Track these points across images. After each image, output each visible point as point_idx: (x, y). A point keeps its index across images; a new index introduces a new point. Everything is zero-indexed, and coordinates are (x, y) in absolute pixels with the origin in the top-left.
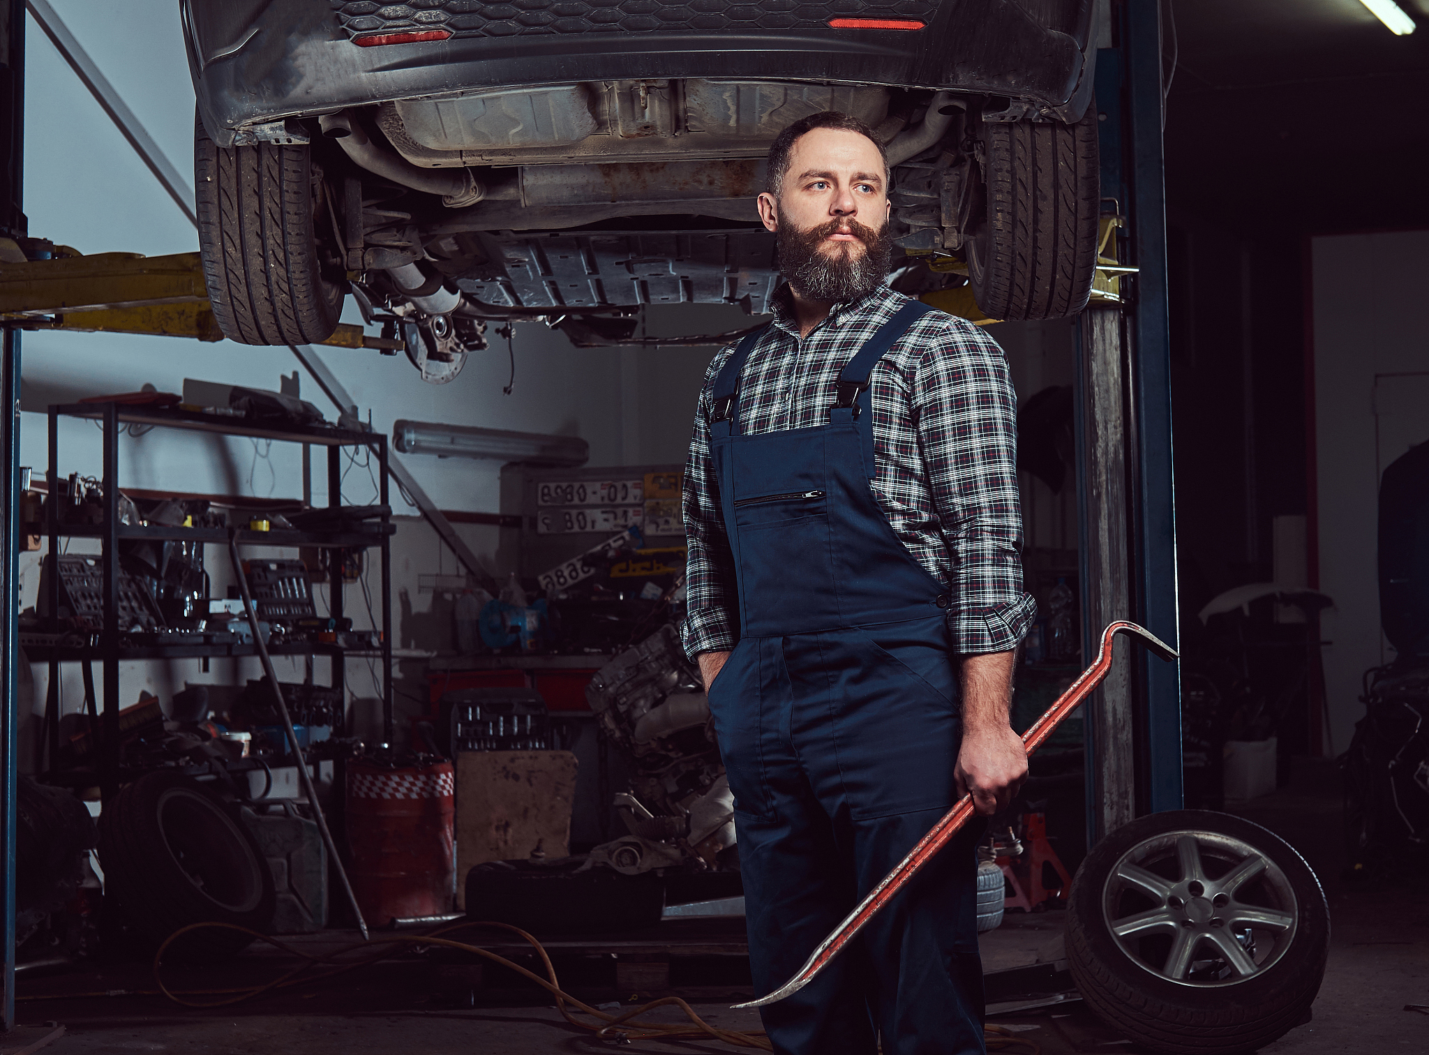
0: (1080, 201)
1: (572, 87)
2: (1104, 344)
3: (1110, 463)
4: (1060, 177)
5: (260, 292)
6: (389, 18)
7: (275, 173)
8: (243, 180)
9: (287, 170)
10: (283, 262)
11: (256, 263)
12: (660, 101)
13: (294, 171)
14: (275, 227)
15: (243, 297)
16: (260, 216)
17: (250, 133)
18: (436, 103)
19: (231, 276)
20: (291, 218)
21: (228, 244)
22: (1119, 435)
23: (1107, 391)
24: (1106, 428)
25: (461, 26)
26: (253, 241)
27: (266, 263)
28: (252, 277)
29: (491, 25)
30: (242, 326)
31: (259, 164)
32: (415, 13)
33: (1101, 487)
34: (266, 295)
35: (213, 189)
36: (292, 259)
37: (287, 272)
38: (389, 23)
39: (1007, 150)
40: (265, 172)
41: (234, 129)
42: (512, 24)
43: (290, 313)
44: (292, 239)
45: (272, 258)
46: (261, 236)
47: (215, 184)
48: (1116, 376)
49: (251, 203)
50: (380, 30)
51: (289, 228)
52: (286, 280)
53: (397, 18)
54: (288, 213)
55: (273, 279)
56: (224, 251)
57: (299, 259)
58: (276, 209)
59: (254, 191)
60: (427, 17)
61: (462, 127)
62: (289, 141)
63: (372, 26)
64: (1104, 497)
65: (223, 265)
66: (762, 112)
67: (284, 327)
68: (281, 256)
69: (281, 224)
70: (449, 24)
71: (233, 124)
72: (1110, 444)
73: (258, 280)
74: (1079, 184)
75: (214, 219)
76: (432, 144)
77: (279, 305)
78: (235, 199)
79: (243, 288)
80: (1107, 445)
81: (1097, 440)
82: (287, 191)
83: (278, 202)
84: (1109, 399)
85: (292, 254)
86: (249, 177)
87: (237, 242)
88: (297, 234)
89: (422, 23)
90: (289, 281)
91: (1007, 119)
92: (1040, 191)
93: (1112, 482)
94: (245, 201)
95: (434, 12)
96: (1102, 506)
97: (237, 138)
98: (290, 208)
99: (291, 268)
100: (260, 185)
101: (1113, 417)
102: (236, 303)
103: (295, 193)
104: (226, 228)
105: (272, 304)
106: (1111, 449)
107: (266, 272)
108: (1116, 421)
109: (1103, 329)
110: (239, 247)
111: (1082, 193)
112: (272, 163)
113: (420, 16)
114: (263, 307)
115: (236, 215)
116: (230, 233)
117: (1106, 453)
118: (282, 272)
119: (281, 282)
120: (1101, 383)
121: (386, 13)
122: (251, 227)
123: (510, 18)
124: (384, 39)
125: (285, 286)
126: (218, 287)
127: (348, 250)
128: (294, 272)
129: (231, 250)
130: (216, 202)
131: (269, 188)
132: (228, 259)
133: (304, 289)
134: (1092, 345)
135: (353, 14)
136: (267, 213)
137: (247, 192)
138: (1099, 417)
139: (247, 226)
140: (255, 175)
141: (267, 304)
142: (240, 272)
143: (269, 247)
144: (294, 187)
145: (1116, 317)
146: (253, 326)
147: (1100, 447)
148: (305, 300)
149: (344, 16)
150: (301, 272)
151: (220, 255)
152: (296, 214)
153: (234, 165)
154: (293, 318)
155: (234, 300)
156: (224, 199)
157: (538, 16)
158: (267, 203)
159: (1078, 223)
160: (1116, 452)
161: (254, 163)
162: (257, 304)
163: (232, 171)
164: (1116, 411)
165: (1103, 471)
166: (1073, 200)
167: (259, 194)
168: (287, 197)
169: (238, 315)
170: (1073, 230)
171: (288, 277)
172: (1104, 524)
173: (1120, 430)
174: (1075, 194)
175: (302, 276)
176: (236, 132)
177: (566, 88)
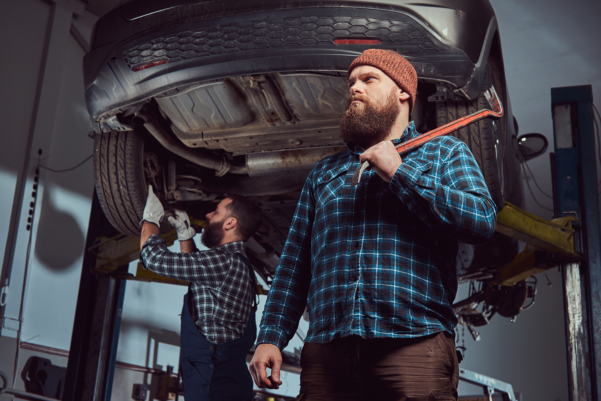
0: (482, 140)
1: (222, 82)
2: (572, 278)
3: (576, 334)
4: (471, 128)
5: (118, 201)
6: (144, 57)
7: (123, 146)
8: (110, 150)
9: (128, 145)
10: (125, 186)
11: (115, 187)
12: (270, 94)
13: (131, 145)
14: (121, 170)
15: (112, 203)
16: (116, 165)
17: (106, 124)
18: (170, 98)
19: (106, 193)
20: (128, 166)
21: (103, 178)
22: (581, 321)
23: (574, 300)
24: (574, 317)
25: (172, 56)
26: (112, 176)
27: (119, 187)
28: (114, 193)
29: (184, 54)
30: (116, 220)
31: (117, 143)
32: (153, 53)
33: (572, 345)
34: (121, 202)
35: (98, 154)
36: (129, 184)
37: (128, 190)
38: (144, 59)
39: (444, 117)
40: (119, 146)
41: (98, 122)
42: (192, 52)
43: (132, 211)
44: (129, 175)
45: (121, 184)
46: (116, 174)
47: (99, 152)
48: (578, 293)
49: (112, 159)
50: (141, 62)
51: (127, 170)
52: (128, 194)
53: (147, 56)
54: (127, 163)
55: (123, 194)
56: (102, 182)
57: (132, 184)
58: (122, 162)
59: (114, 154)
60: (159, 54)
61: (190, 115)
62: (123, 128)
63: (138, 61)
64: (574, 351)
65: (102, 189)
66: (317, 97)
67: (133, 221)
68: (124, 183)
69: (124, 168)
70: (167, 56)
71: (97, 118)
72: (576, 325)
73: (116, 195)
74: (480, 131)
75: (98, 167)
76: (184, 129)
77: (127, 207)
78: (106, 158)
79: (111, 199)
80: (575, 325)
81: (570, 323)
82: (127, 154)
83: (123, 158)
84: (575, 303)
85: (129, 182)
86: (112, 148)
87: (107, 177)
88: (131, 173)
89: (157, 57)
90: (129, 195)
91: (440, 99)
92: (461, 136)
93: (578, 343)
94: (110, 158)
95: (161, 51)
96: (573, 354)
97: (102, 127)
98: (128, 161)
99: (130, 189)
100: (116, 152)
101: (578, 312)
102: (110, 207)
103: (130, 154)
104: (102, 171)
105: (124, 207)
106: (577, 327)
107: (119, 191)
108: (579, 314)
109: (571, 271)
110: (107, 179)
111: (483, 136)
112: (122, 142)
113: (156, 54)
114: (121, 209)
115: (106, 165)
116: (104, 173)
117: (574, 329)
118: (126, 191)
119: (126, 196)
120: (571, 296)
121: (143, 55)
122: (112, 170)
123: (191, 50)
124: (144, 66)
125: (128, 198)
126: (102, 199)
127: (168, 191)
128: (131, 191)
129: (104, 181)
130: (99, 160)
131: (120, 152)
132: (104, 186)
133: (136, 199)
134: (566, 278)
135: (131, 57)
136: (118, 163)
137: (111, 154)
138: (570, 312)
139: (110, 170)
140: (114, 147)
141: (122, 207)
142: (109, 192)
143: (119, 179)
144: (130, 152)
145: (578, 266)
146: (120, 220)
147: (571, 326)
148: (138, 205)
149: (128, 59)
150: (134, 191)
151: (100, 184)
152: (130, 164)
153: (107, 144)
154: (135, 214)
155: (109, 205)
156: (102, 158)
157: (203, 48)
158: (119, 159)
159: (482, 151)
160: (579, 329)
161: (114, 143)
162: (118, 207)
163: (106, 146)
164: (579, 309)
165: (573, 337)
166: (478, 139)
167: (115, 155)
168: (127, 156)
169: (112, 214)
170: (480, 155)
171: (129, 194)
172: (574, 363)
173: (581, 318)
174: (479, 136)
175: (135, 193)
176: (99, 122)
177: (219, 83)
